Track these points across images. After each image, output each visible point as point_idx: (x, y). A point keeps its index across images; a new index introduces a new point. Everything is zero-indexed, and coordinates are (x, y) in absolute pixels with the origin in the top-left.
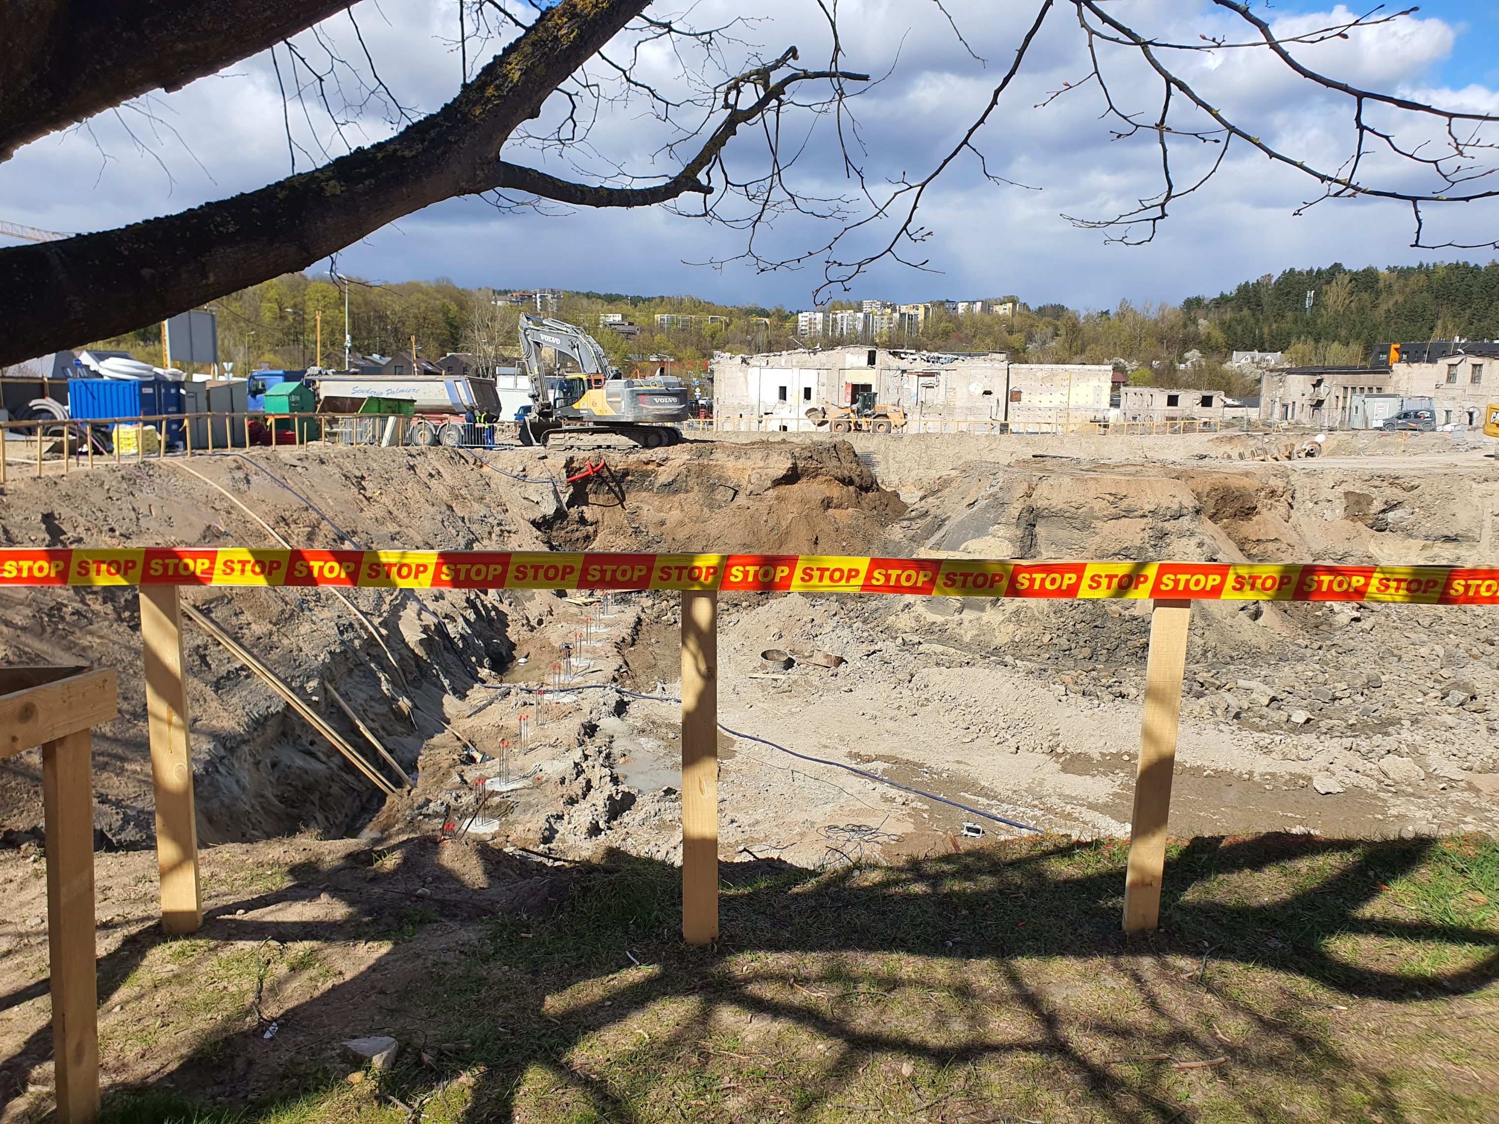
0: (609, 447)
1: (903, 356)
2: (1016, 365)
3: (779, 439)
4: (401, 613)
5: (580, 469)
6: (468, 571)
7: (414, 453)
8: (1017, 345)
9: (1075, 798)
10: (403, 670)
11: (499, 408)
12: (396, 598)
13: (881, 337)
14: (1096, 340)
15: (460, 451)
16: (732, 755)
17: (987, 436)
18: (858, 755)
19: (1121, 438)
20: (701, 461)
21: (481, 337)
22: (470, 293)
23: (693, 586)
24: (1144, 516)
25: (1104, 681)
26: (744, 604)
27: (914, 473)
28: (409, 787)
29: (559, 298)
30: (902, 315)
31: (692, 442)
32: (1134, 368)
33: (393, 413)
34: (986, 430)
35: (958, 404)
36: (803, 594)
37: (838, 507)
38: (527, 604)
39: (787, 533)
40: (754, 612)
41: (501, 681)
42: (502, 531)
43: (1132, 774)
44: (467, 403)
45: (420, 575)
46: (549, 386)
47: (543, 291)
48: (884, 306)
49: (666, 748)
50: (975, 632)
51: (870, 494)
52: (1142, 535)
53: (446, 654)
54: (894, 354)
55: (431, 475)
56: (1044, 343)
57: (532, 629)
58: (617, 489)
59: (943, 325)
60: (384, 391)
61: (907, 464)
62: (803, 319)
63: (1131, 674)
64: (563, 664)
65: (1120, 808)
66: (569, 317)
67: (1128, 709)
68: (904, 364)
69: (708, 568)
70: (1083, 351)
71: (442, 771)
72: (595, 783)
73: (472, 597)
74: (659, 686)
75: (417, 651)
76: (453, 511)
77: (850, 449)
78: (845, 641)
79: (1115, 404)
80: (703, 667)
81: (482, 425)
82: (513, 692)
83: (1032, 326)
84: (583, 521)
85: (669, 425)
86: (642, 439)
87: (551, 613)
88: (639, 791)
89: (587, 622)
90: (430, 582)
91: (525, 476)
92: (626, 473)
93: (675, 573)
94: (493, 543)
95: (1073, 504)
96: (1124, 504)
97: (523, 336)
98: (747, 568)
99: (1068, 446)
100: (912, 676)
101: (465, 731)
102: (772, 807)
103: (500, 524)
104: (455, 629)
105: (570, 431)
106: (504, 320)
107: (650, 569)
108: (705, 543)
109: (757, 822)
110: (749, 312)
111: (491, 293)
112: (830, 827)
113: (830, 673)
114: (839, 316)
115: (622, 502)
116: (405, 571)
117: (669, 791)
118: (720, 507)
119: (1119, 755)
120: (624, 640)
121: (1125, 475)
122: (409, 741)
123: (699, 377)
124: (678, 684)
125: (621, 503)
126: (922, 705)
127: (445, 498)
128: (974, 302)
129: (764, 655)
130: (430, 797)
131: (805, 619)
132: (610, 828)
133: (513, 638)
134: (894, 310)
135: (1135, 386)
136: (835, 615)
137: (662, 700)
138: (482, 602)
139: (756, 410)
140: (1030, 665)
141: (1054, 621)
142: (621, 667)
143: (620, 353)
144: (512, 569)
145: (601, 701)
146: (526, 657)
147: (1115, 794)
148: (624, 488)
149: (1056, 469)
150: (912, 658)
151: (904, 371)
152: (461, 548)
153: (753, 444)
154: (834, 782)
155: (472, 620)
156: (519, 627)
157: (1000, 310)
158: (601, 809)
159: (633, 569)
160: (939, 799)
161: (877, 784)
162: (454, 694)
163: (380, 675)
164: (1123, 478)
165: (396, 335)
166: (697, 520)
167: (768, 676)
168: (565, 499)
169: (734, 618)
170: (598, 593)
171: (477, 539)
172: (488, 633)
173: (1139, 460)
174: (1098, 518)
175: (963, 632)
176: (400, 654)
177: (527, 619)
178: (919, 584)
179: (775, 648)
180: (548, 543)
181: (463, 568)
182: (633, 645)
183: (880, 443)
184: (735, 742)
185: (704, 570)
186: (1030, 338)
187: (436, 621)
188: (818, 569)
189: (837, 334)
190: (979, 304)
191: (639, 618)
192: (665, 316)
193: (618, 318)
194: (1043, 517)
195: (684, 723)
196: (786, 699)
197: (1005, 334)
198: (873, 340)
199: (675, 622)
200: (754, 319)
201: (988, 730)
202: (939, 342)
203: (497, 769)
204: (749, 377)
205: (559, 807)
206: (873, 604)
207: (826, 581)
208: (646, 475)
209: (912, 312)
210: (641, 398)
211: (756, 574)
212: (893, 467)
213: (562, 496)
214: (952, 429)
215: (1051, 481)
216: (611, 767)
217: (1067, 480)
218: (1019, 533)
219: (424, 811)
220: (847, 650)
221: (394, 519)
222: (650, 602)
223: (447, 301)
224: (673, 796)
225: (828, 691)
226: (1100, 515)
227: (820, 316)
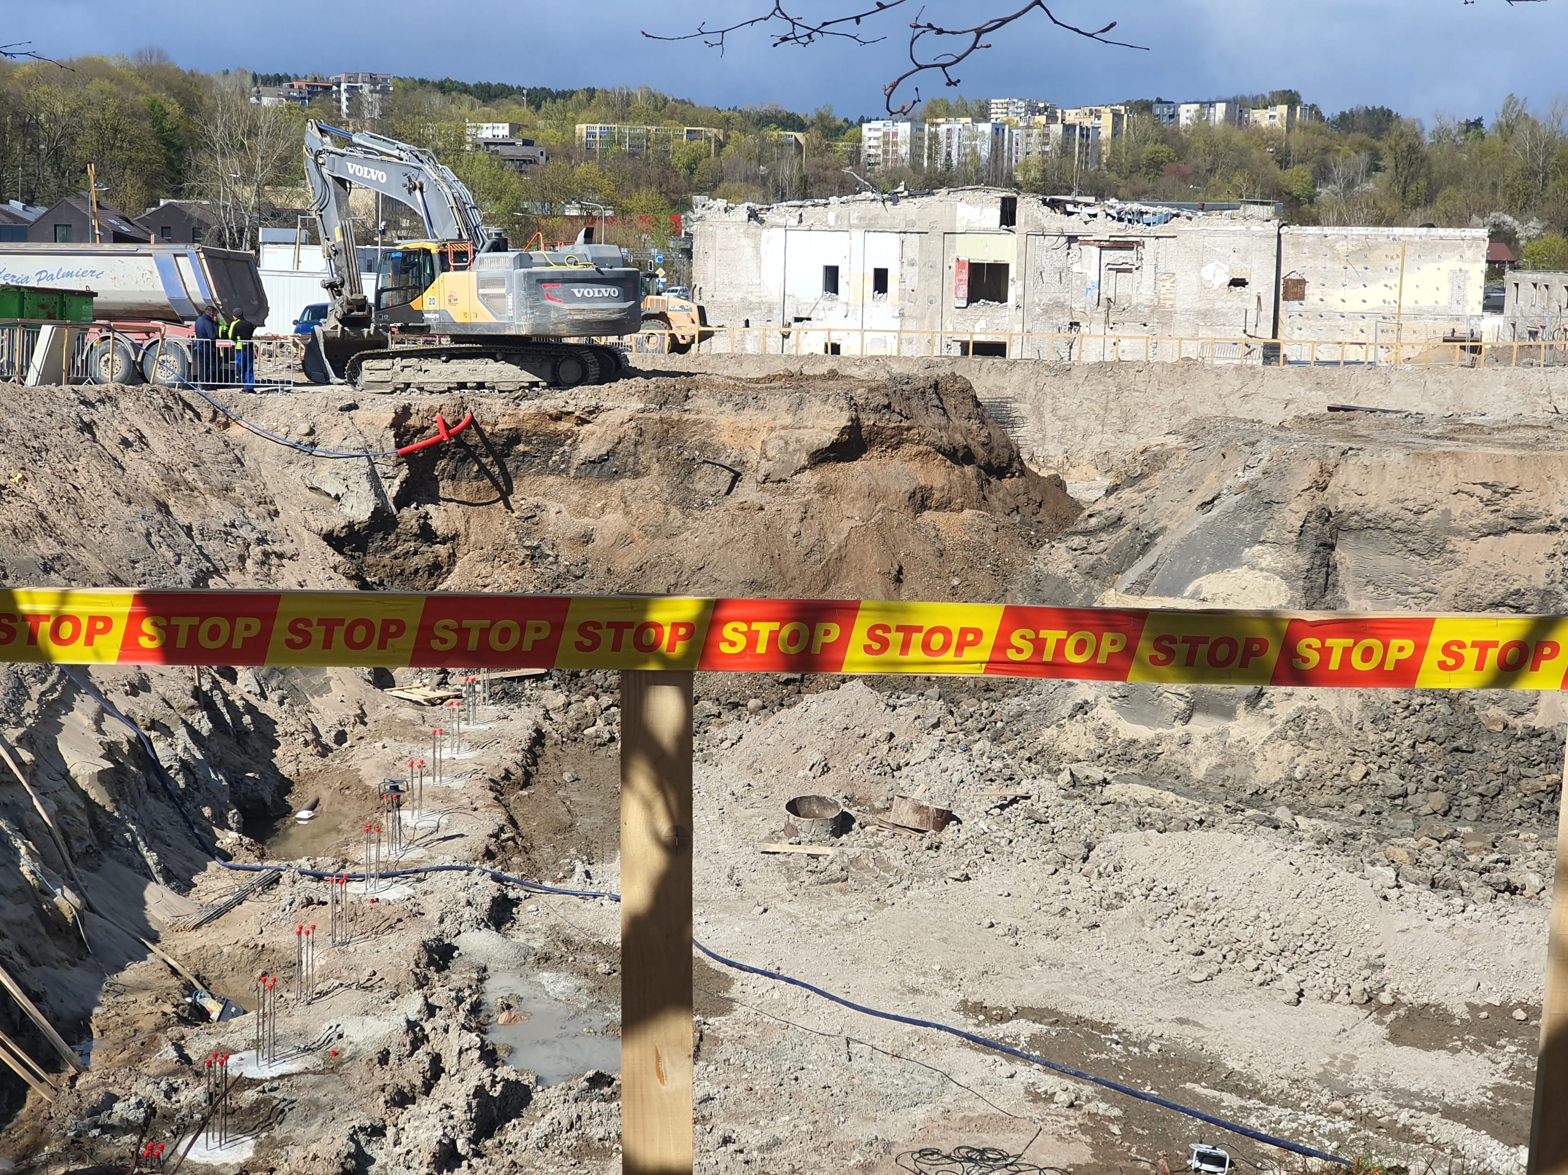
0: (481, 386)
1: (1070, 208)
2: (1295, 229)
3: (823, 369)
4: (63, 719)
5: (423, 429)
6: (193, 631)
7: (92, 397)
8: (1296, 189)
9: (1417, 1095)
10: (66, 836)
11: (261, 309)
12: (53, 688)
13: (1026, 171)
14: (1455, 179)
15: (185, 393)
16: (724, 1006)
17: (1238, 368)
18: (979, 1008)
19: (1505, 373)
20: (665, 413)
21: (230, 167)
22: (208, 82)
23: (646, 661)
24: (1552, 529)
25: (1473, 859)
26: (752, 703)
27: (1094, 440)
28: (72, 1070)
29: (384, 91)
30: (1069, 128)
31: (648, 375)
32: (1533, 233)
33: (50, 317)
34: (1235, 357)
35: (1180, 305)
36: (873, 682)
37: (943, 506)
38: (315, 702)
39: (840, 559)
40: (772, 720)
41: (262, 857)
42: (266, 554)
43: (1531, 1047)
44: (198, 299)
45: (97, 638)
46: (363, 264)
47: (350, 78)
48: (1033, 110)
49: (592, 992)
50: (1215, 760)
51: (1007, 482)
52: (1548, 565)
53: (151, 801)
54: (1053, 205)
55: (126, 443)
56: (1350, 184)
57: (325, 751)
58: (496, 470)
59: (1150, 147)
60: (32, 274)
61: (1081, 422)
62: (872, 133)
63: (1529, 846)
64: (386, 821)
65: (1509, 1116)
66: (403, 128)
67: (1522, 916)
68: (1072, 225)
69: (675, 625)
70: (1429, 200)
71: (141, 1037)
72: (449, 1062)
73: (206, 687)
74: (580, 868)
75: (92, 795)
76: (169, 513)
77: (967, 392)
78: (956, 778)
79: (1493, 305)
80: (664, 827)
81: (229, 343)
82: (286, 877)
83: (1326, 150)
84: (427, 534)
85: (603, 341)
86: (548, 368)
87: (362, 719)
88: (538, 1080)
89: (435, 737)
90: (117, 651)
91: (313, 444)
92: (514, 437)
93: (607, 636)
94: (249, 577)
95: (1410, 505)
96: (1512, 505)
97: (311, 166)
98: (755, 626)
99: (1398, 388)
100: (1090, 848)
101: (187, 956)
102: (807, 1111)
103: (261, 541)
104: (170, 751)
105: (404, 355)
106: (274, 134)
107: (558, 628)
108: (672, 579)
109: (777, 1142)
110: (764, 120)
111: (248, 81)
112: (923, 1153)
113: (926, 843)
114: (943, 128)
115: (505, 494)
116: (67, 630)
117: (599, 1080)
118: (703, 506)
119: (1504, 1010)
120: (507, 775)
121: (1513, 446)
122: (75, 976)
123: (664, 247)
124: (616, 865)
125: (504, 497)
126: (1110, 907)
127: (153, 488)
128: (1211, 104)
129: (793, 807)
130: (116, 1090)
131: (876, 734)
132: (478, 1154)
133: (287, 770)
134: (1052, 118)
135: (1535, 268)
136: (936, 726)
137: (584, 896)
138: (225, 695)
139: (777, 311)
140: (1325, 827)
141: (1372, 737)
142: (502, 829)
143: (507, 198)
144: (281, 625)
145: (463, 896)
146: (313, 808)
147: (1499, 1089)
148: (510, 467)
149: (1376, 434)
150: (1089, 812)
151: (1072, 239)
152: (186, 585)
153: (771, 379)
154: (932, 1062)
155: (205, 733)
156: (298, 747)
157: (1262, 118)
158: (459, 1114)
159: (523, 628)
160: (1144, 1097)
161: (1019, 1066)
162: (167, 881)
163: (18, 843)
164: (1509, 452)
165: (57, 163)
166: (657, 532)
167: (799, 849)
168: (392, 489)
169: (731, 731)
170: (458, 679)
171: (217, 571)
172: (237, 759)
173: (1542, 417)
174: (1459, 533)
175: (1190, 759)
176: (58, 802)
177: (315, 730)
178: (1102, 660)
179: (815, 792)
180: (358, 577)
181: (184, 624)
182: (526, 785)
183: (1026, 380)
184: (730, 981)
185: (667, 630)
186: (1323, 174)
187: (132, 734)
188: (899, 629)
189: (940, 164)
190: (1221, 108)
191: (538, 731)
192: (597, 128)
193: (503, 130)
194: (1350, 530)
195: (625, 941)
196: (836, 896)
197: (1274, 168)
198: (1010, 176)
199: (612, 739)
200: (775, 134)
201: (1240, 956)
202: (1142, 182)
203: (252, 1033)
204: (763, 247)
205: (377, 1109)
206: (1013, 704)
207: (916, 653)
208: (555, 440)
209: (1087, 123)
210: (547, 288)
211: (773, 637)
212: (1053, 427)
213: (385, 483)
214: (1169, 353)
215: (1365, 458)
216: (481, 1030)
217: (1396, 456)
218: (1303, 561)
219: (103, 1118)
220: (961, 795)
221: (50, 530)
222: (561, 699)
223: (161, 96)
224: (607, 1090)
225: (922, 879)
226: (1464, 525)
227: (904, 128)
